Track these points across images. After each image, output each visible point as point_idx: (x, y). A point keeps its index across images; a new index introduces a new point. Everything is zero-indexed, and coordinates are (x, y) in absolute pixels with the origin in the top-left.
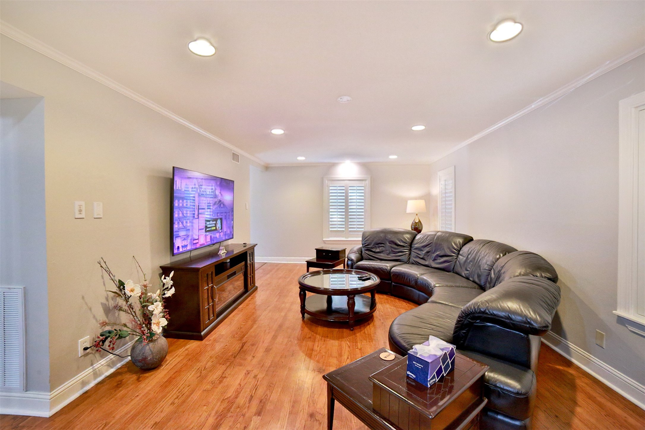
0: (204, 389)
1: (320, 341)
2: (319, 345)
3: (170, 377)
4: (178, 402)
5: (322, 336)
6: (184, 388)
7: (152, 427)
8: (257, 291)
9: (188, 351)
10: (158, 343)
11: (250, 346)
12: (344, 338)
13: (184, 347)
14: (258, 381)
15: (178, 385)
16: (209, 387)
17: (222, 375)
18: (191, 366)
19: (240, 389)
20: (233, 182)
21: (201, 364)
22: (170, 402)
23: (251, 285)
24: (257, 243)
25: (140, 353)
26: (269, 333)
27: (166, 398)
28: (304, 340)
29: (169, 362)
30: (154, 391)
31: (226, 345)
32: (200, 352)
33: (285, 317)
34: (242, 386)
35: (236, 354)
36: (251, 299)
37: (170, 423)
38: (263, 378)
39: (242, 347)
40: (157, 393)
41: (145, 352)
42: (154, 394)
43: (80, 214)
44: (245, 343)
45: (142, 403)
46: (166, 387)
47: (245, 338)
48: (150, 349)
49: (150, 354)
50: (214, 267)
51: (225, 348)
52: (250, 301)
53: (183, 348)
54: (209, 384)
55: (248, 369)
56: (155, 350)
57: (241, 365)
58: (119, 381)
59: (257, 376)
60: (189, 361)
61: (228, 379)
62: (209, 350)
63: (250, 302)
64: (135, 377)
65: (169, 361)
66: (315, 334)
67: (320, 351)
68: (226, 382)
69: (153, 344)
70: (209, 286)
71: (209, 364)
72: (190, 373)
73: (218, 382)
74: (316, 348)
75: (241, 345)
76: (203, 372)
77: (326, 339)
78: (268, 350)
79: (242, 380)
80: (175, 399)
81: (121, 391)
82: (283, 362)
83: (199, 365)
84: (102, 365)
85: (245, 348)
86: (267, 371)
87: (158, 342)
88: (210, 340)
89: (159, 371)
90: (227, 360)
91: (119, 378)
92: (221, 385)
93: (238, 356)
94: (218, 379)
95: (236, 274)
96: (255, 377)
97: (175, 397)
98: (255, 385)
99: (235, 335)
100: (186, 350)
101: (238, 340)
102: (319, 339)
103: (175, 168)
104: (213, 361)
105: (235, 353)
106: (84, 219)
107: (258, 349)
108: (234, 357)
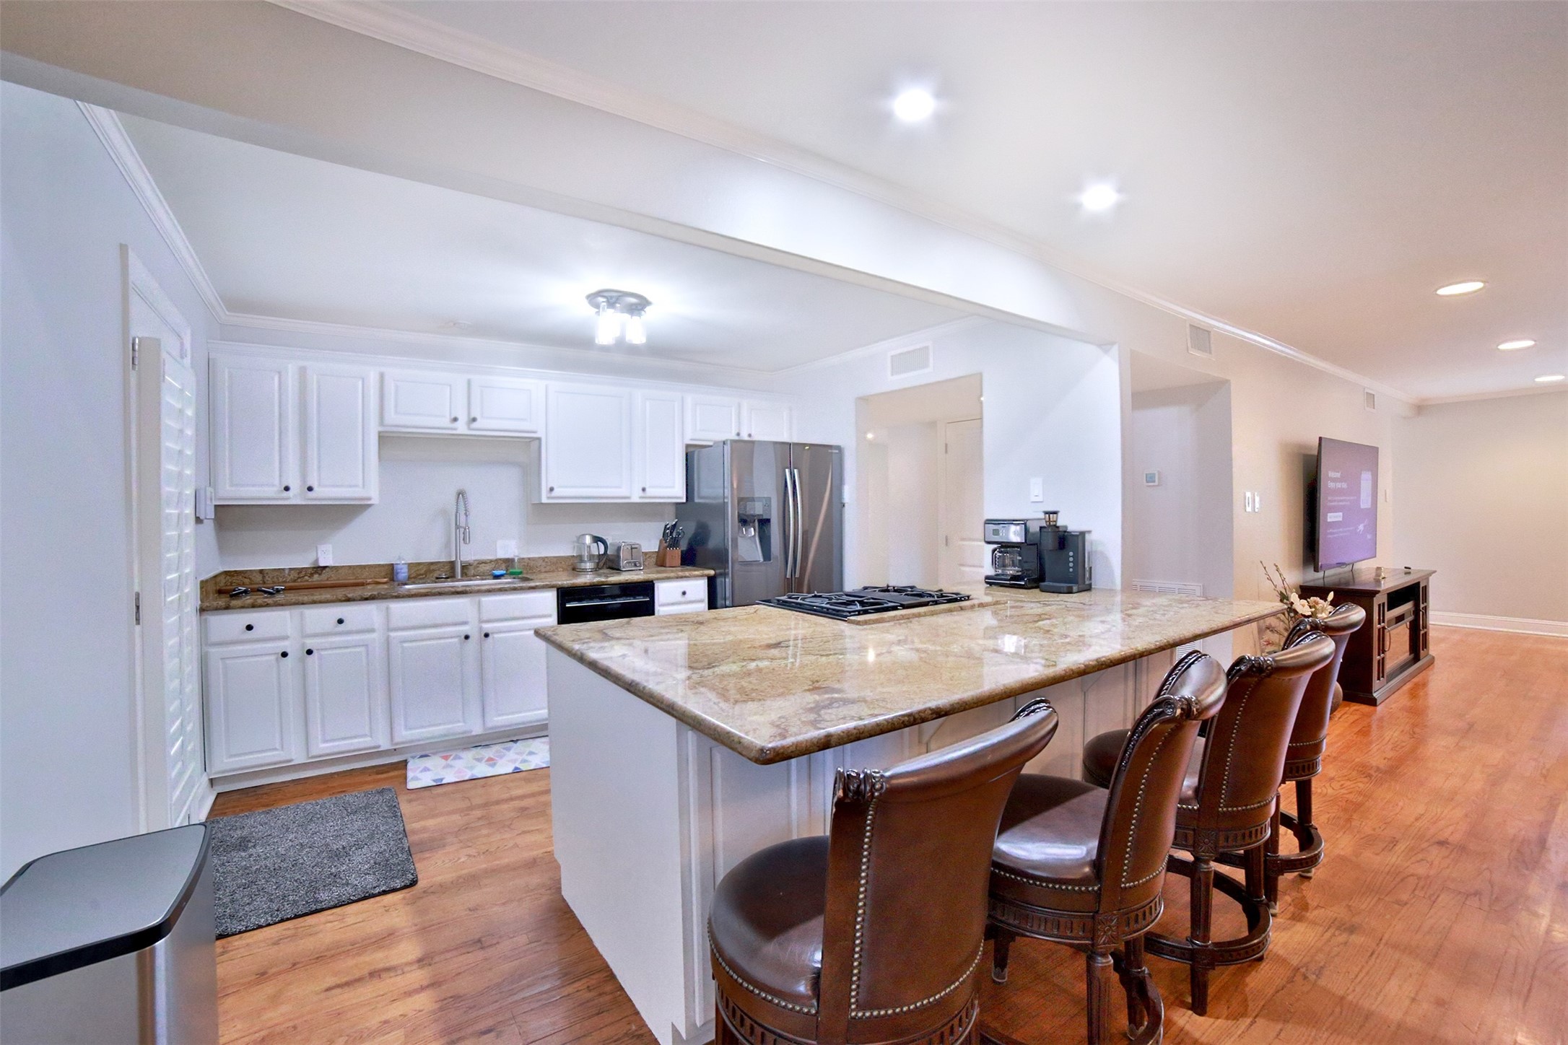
8: (1433, 667)
20: (1377, 448)
23: (1424, 650)
24: (1434, 569)
43: (1249, 506)
50: (1386, 595)
95: (1404, 620)
103: (1323, 440)
106: (1250, 514)
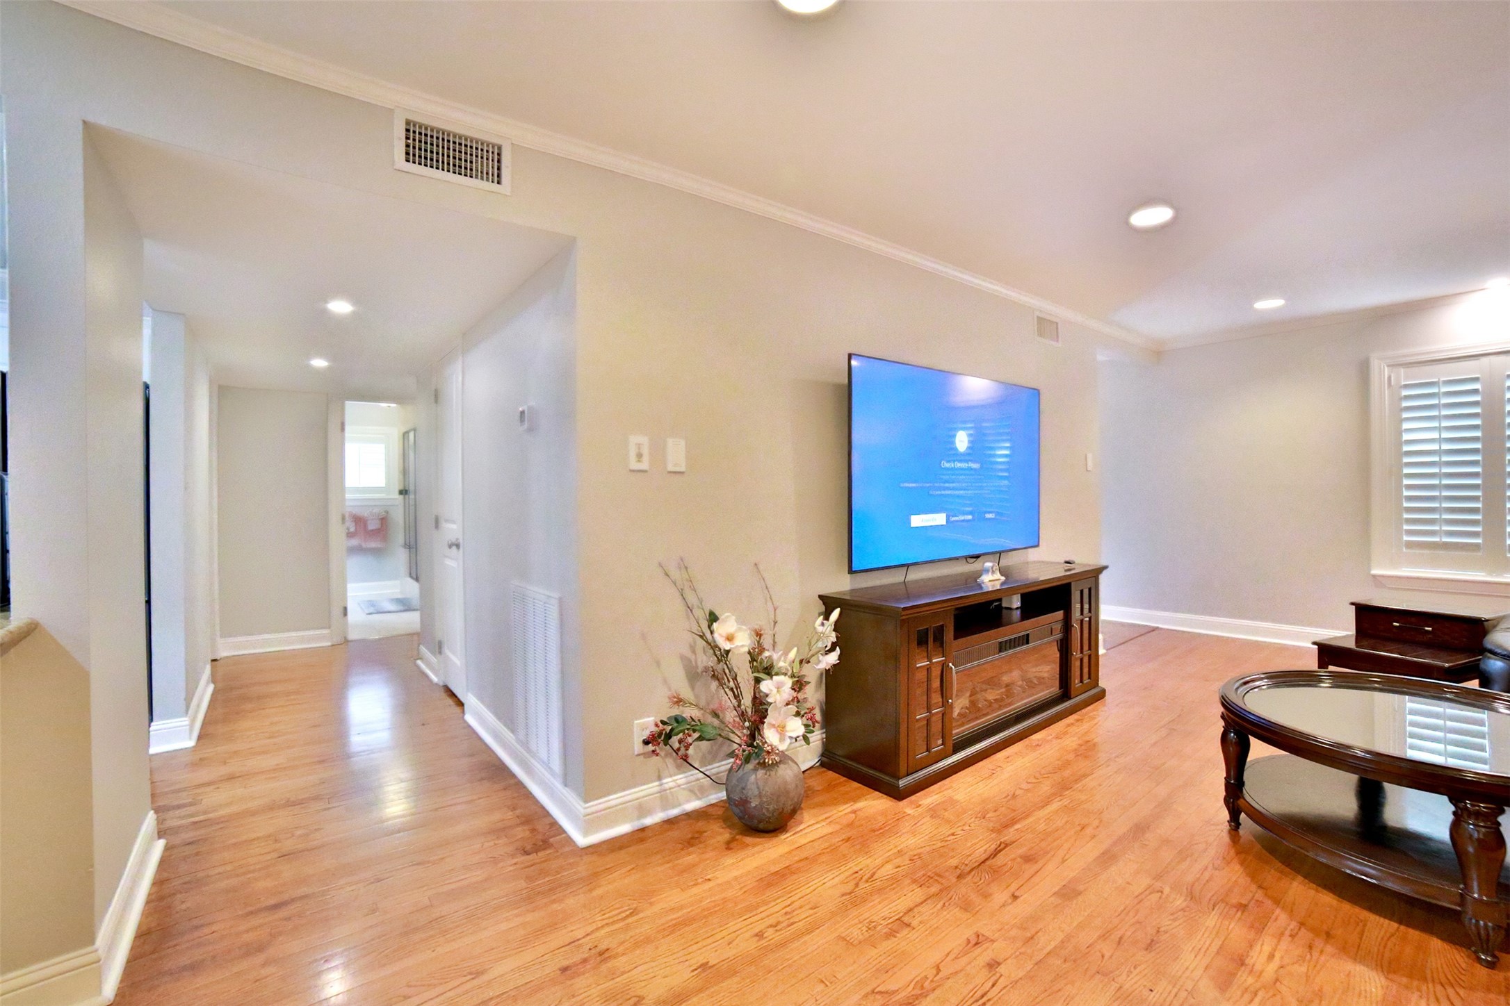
0: (843, 935)
1: (1286, 939)
2: (1278, 955)
3: (788, 866)
4: (770, 938)
5: (1302, 924)
6: (801, 907)
7: (696, 969)
8: (1102, 704)
9: (856, 817)
10: (776, 774)
11: (1019, 859)
12: (1425, 979)
13: (852, 803)
14: (993, 985)
15: (794, 893)
16: (856, 933)
17: (905, 914)
18: (844, 856)
19: (932, 981)
21: (869, 861)
22: (757, 930)
23: (1081, 681)
24: (1107, 564)
25: (738, 785)
26: (1093, 837)
27: (754, 913)
28: (1214, 906)
29: (804, 829)
30: (742, 885)
31: (953, 834)
32: (881, 829)
33: (1164, 807)
34: (941, 975)
35: (968, 869)
36: (1078, 720)
37: (729, 982)
38: (1016, 982)
39: (996, 853)
40: (745, 892)
41: (746, 786)
42: (737, 893)
43: (639, 461)
44: (1007, 845)
45: (708, 901)
46: (769, 885)
47: (1012, 830)
48: (757, 784)
49: (756, 796)
51: (947, 841)
52: (1069, 725)
53: (849, 805)
54: (860, 926)
55: (982, 931)
56: (768, 789)
57: (966, 906)
58: (698, 832)
59: (999, 964)
60: (847, 841)
61: (913, 935)
62: (904, 831)
63: (1071, 729)
64: (726, 835)
65: (806, 826)
66: (1268, 903)
67: (1277, 980)
68: (904, 940)
69: (766, 774)
70: (934, 661)
71: (888, 869)
72: (834, 875)
73: (884, 931)
74: (1258, 957)
75: (993, 847)
76: (862, 885)
77: (1319, 943)
78: (1068, 893)
79: (951, 956)
80: (771, 926)
81: (689, 854)
82: (1103, 956)
83: (863, 863)
84: (679, 786)
85: (1000, 859)
86: (1036, 964)
87: (777, 771)
88: (920, 805)
89: (775, 841)
90: (936, 878)
91: (701, 825)
92: (890, 942)
93: (970, 877)
94: (889, 921)
96: (993, 965)
97: (772, 921)
98: (979, 994)
99: (988, 813)
100: (854, 812)
101: (992, 831)
102: (1286, 929)
104: (899, 867)
105: (967, 865)
106: (646, 474)
107: (1035, 879)
108: (959, 877)
